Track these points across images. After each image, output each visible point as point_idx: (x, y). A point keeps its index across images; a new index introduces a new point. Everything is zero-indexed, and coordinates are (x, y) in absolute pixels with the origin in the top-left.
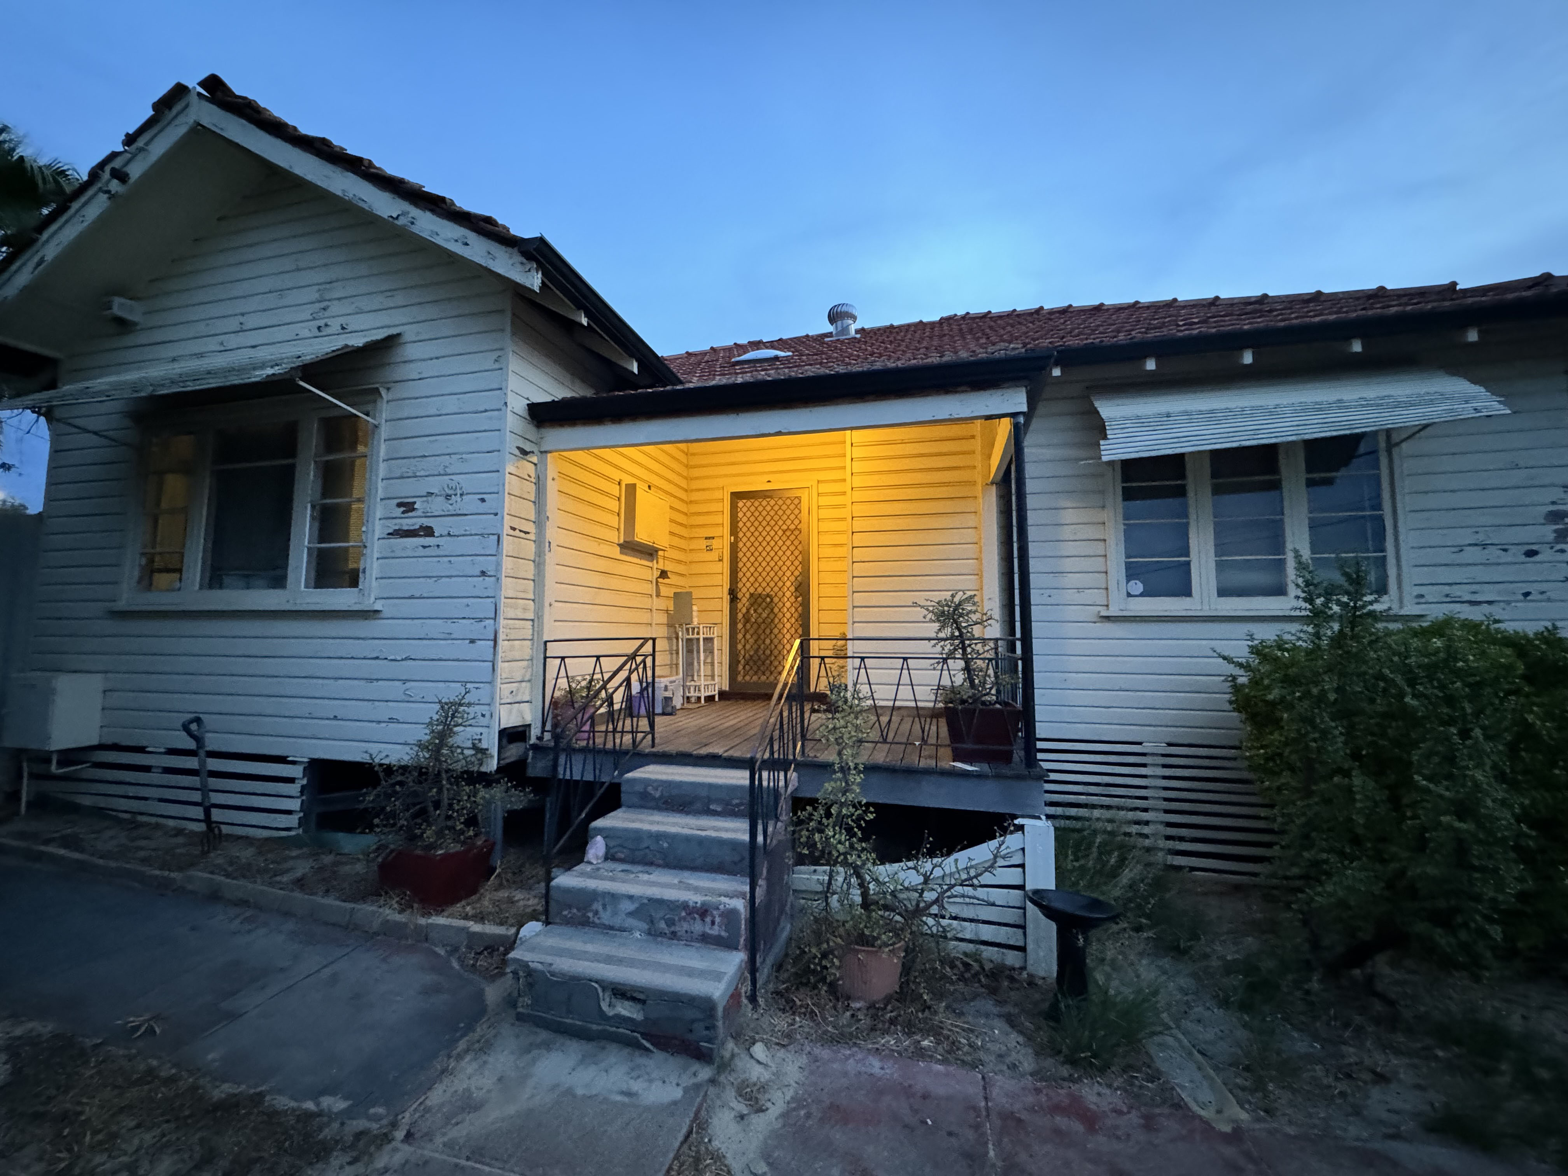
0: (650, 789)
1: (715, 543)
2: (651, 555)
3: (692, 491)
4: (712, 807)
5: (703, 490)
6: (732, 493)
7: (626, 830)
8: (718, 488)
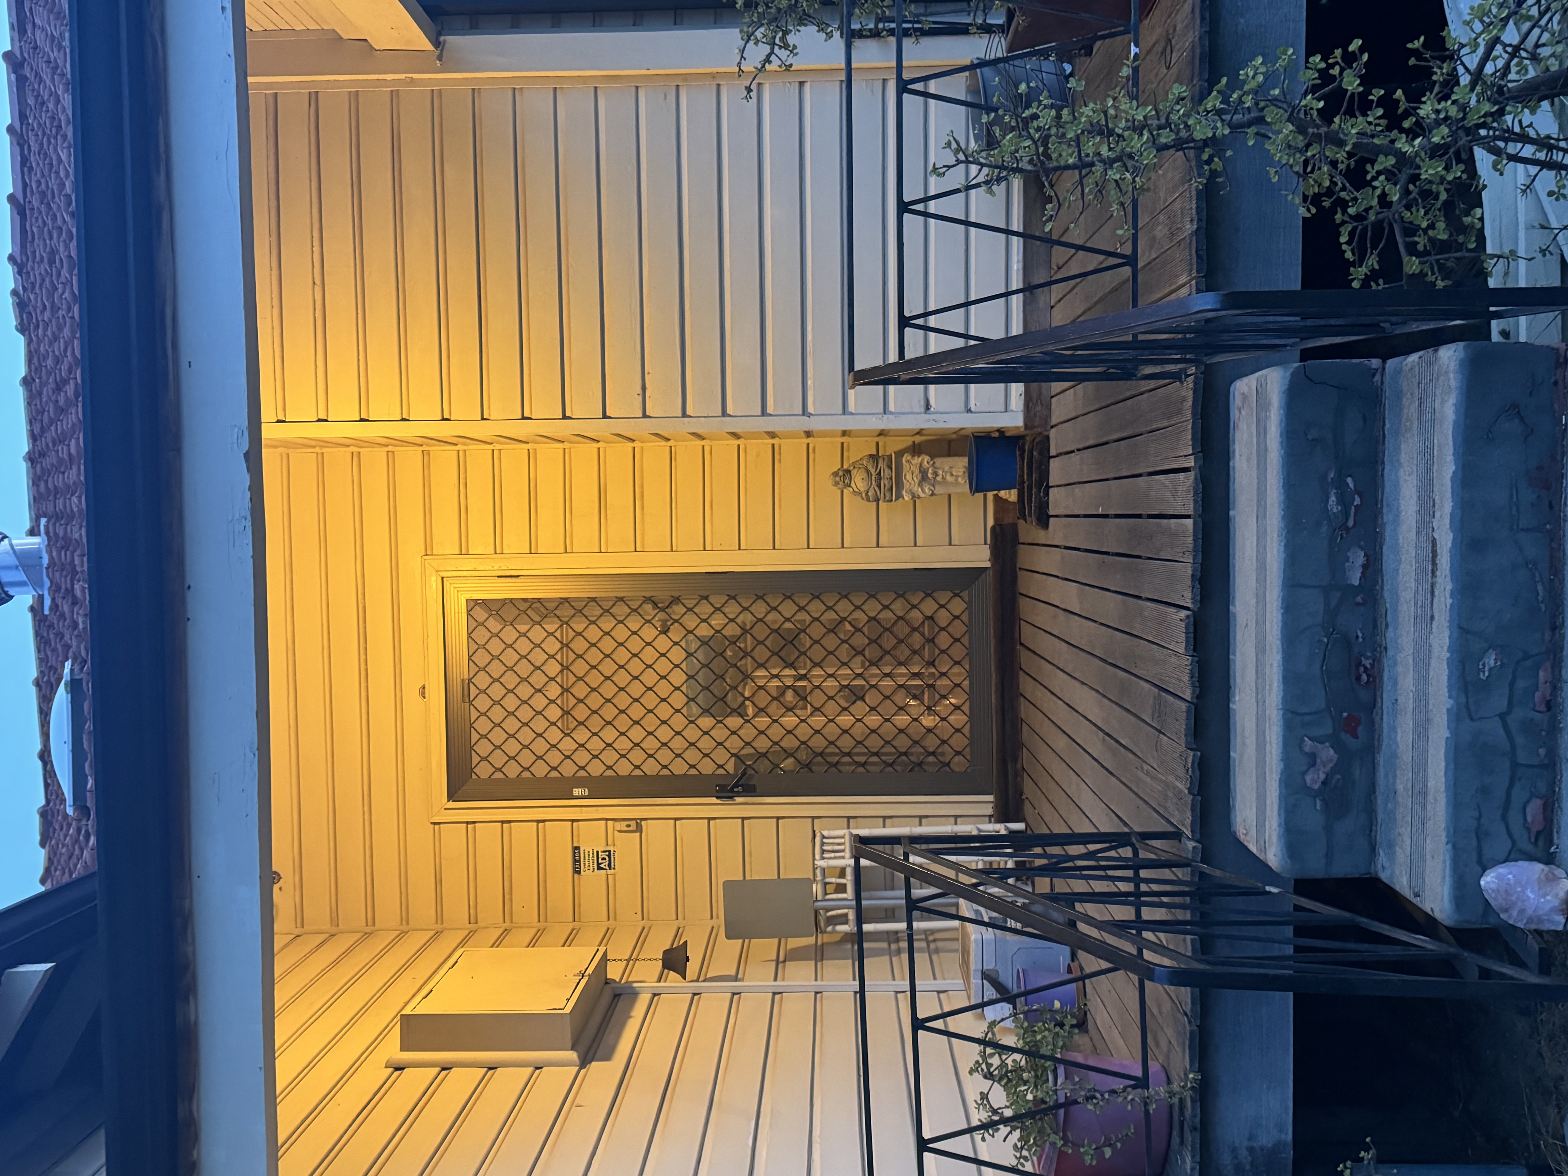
0: (1314, 779)
1: (591, 843)
2: (617, 996)
3: (439, 917)
4: (1355, 579)
5: (438, 882)
6: (451, 796)
7: (1456, 805)
8: (437, 839)
